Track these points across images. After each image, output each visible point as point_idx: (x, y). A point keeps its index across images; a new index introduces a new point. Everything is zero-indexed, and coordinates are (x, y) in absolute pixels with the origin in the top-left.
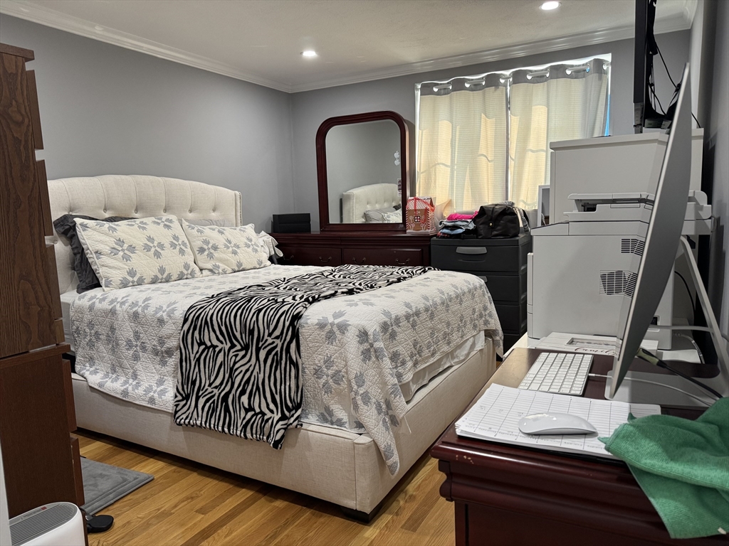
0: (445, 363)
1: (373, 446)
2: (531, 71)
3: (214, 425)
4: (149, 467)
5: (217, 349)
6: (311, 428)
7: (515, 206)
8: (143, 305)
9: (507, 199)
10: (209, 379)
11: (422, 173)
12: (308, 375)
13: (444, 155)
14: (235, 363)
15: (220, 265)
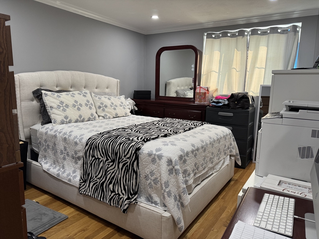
0: (210, 173)
1: (172, 218)
2: (260, 29)
3: (97, 196)
4: (67, 211)
5: (100, 160)
6: (142, 204)
7: (248, 94)
8: (69, 134)
9: (244, 90)
10: (96, 174)
11: (205, 75)
12: (142, 178)
13: (215, 67)
14: (108, 168)
15: (108, 114)
